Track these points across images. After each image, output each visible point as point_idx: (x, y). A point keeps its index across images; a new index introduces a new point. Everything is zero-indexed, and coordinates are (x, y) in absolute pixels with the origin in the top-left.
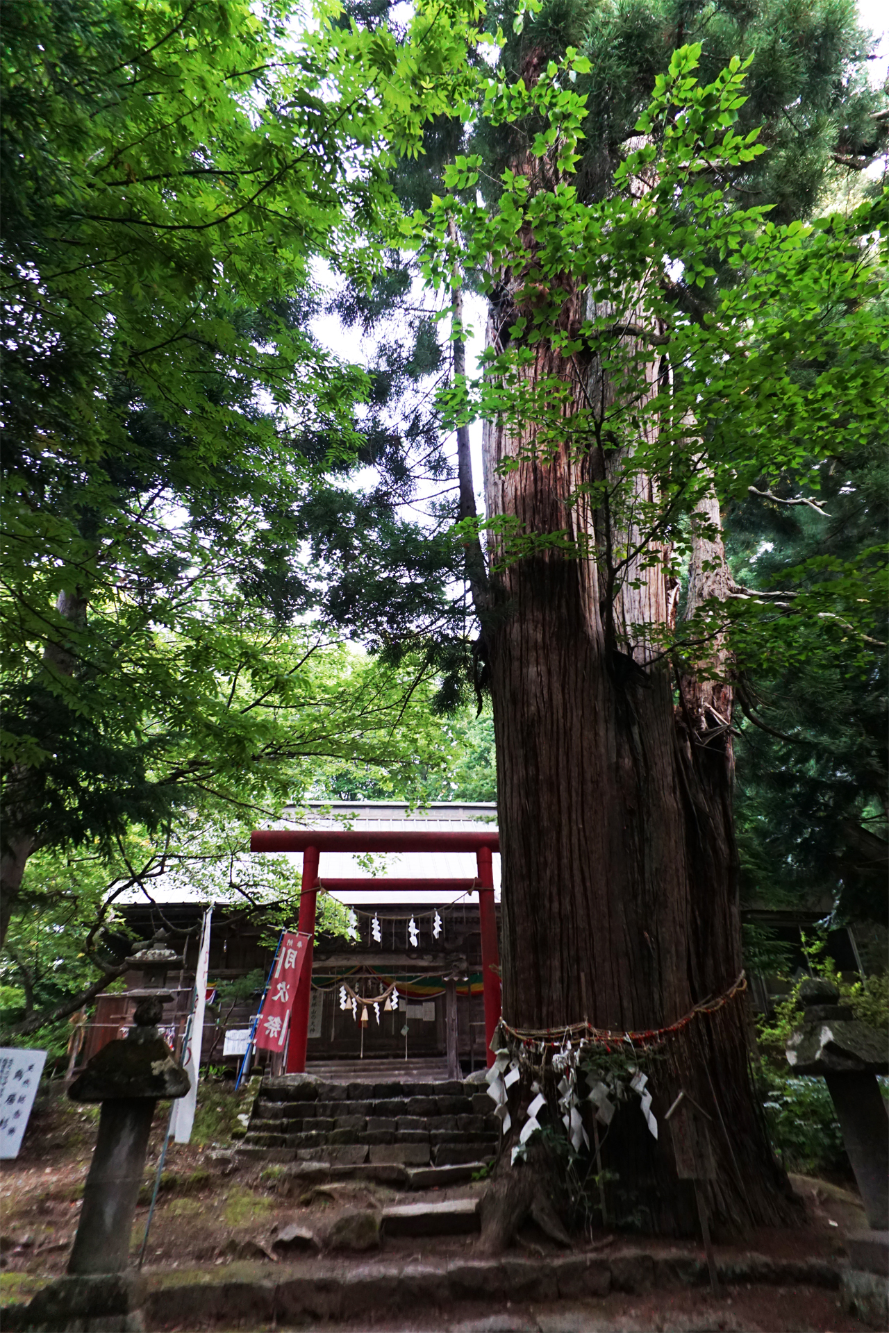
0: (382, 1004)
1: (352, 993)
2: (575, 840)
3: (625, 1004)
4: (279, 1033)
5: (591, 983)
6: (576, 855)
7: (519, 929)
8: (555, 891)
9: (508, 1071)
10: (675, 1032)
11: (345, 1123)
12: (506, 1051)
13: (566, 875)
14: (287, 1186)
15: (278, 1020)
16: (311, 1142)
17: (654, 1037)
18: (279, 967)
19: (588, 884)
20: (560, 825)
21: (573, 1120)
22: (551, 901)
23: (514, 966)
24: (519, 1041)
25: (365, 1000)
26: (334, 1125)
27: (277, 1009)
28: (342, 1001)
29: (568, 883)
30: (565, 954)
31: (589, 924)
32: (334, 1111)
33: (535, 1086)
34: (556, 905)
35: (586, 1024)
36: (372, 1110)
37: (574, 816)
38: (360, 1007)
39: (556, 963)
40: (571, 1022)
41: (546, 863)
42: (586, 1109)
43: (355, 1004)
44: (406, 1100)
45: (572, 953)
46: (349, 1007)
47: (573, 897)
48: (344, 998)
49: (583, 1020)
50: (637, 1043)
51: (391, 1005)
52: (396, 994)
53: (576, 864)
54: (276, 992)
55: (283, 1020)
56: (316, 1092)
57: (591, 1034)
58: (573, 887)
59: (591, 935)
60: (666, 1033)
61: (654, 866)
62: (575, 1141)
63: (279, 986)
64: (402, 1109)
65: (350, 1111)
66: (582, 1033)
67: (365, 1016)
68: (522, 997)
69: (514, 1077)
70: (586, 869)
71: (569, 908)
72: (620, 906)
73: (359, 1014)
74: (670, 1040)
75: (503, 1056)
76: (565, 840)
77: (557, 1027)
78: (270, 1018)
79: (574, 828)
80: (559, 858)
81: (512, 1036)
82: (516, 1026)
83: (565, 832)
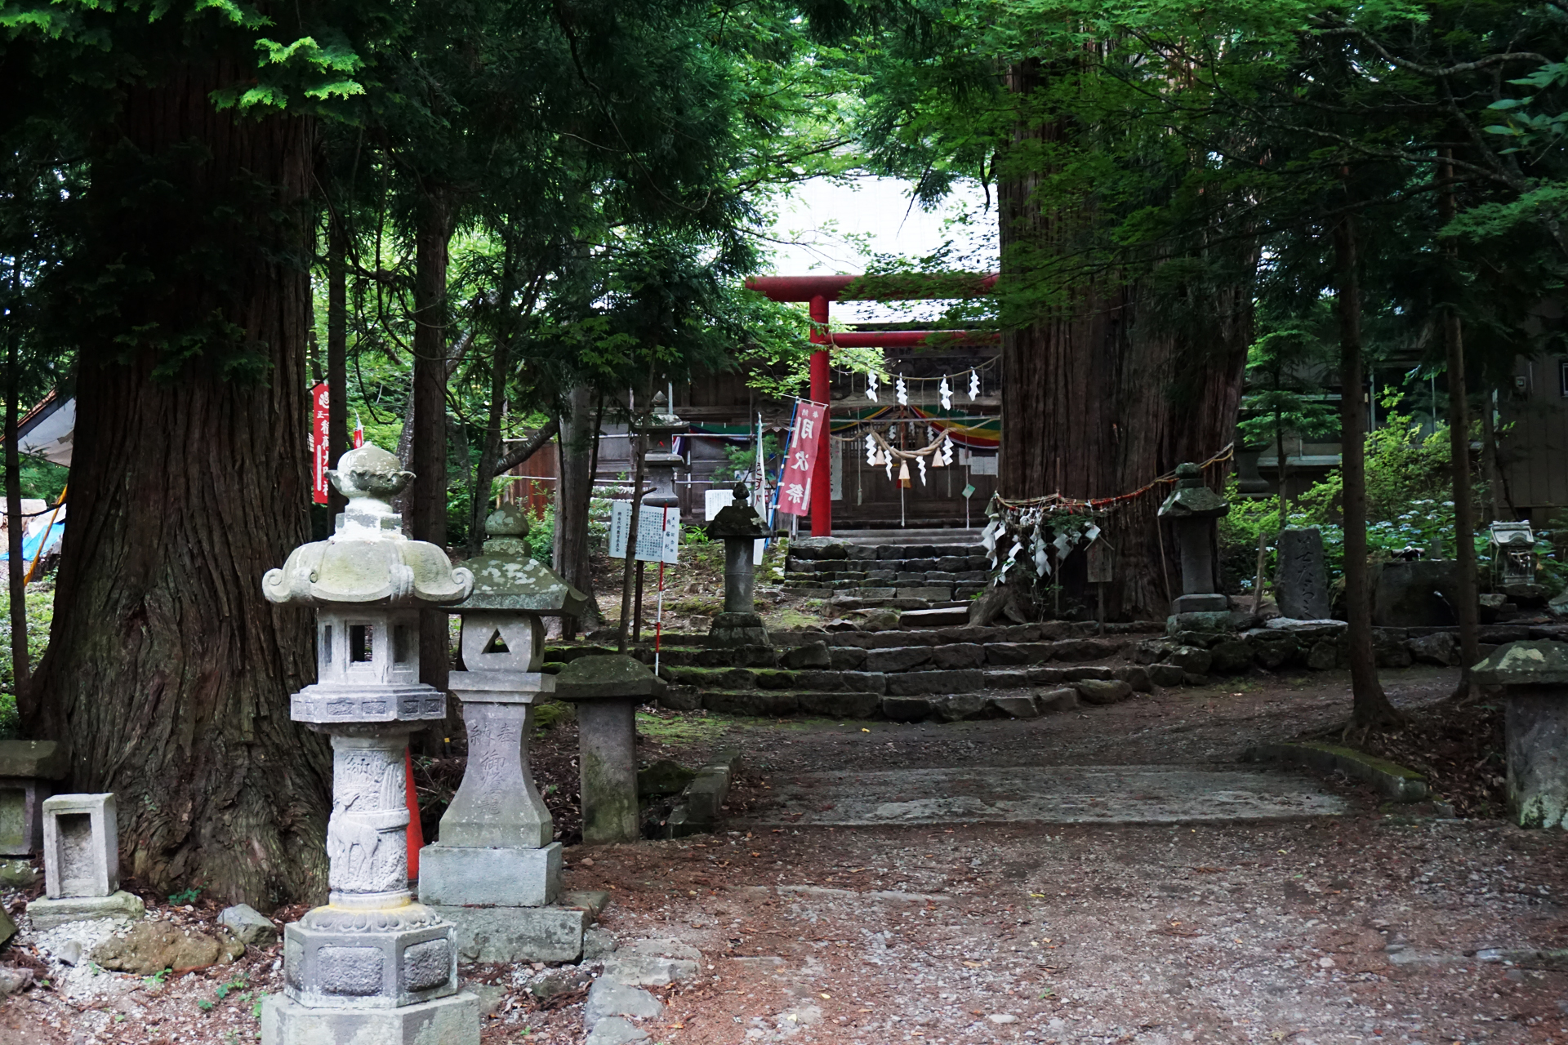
0: (929, 458)
1: (885, 444)
2: (1061, 350)
3: (1091, 480)
4: (802, 499)
5: (1065, 465)
6: (1061, 363)
7: (1011, 424)
8: (1041, 393)
9: (998, 528)
10: (1131, 499)
11: (874, 575)
12: (997, 515)
13: (1052, 379)
14: (828, 610)
15: (799, 487)
16: (842, 586)
17: (1112, 502)
18: (796, 437)
19: (1070, 387)
20: (1049, 335)
21: (1040, 557)
22: (1038, 402)
23: (1006, 453)
24: (1007, 508)
25: (904, 453)
26: (865, 577)
27: (798, 476)
28: (870, 454)
29: (1053, 386)
30: (1046, 444)
31: (1068, 421)
32: (864, 567)
33: (1016, 538)
34: (1041, 406)
35: (1057, 495)
36: (901, 567)
37: (1062, 328)
38: (896, 461)
39: (1038, 451)
40: (1046, 494)
41: (1035, 370)
42: (1050, 551)
43: (889, 458)
44: (936, 560)
45: (1052, 442)
46: (880, 461)
47: (1056, 399)
48: (872, 450)
49: (1055, 492)
50: (1096, 507)
51: (943, 459)
52: (949, 444)
53: (1060, 371)
54: (795, 461)
55: (804, 487)
56: (845, 552)
57: (1060, 502)
58: (1057, 389)
59: (1068, 428)
60: (1122, 499)
61: (1132, 367)
62: (1040, 571)
63: (797, 455)
64: (934, 567)
65: (879, 567)
66: (1053, 502)
67: (904, 473)
68: (1011, 476)
69: (1002, 532)
70: (1069, 375)
71: (1051, 407)
72: (1097, 405)
73: (896, 472)
74: (1125, 505)
75: (995, 519)
76: (1052, 349)
77: (1035, 497)
78: (791, 486)
79: (1062, 339)
80: (1047, 364)
81: (1002, 505)
82: (1006, 497)
83: (1053, 342)
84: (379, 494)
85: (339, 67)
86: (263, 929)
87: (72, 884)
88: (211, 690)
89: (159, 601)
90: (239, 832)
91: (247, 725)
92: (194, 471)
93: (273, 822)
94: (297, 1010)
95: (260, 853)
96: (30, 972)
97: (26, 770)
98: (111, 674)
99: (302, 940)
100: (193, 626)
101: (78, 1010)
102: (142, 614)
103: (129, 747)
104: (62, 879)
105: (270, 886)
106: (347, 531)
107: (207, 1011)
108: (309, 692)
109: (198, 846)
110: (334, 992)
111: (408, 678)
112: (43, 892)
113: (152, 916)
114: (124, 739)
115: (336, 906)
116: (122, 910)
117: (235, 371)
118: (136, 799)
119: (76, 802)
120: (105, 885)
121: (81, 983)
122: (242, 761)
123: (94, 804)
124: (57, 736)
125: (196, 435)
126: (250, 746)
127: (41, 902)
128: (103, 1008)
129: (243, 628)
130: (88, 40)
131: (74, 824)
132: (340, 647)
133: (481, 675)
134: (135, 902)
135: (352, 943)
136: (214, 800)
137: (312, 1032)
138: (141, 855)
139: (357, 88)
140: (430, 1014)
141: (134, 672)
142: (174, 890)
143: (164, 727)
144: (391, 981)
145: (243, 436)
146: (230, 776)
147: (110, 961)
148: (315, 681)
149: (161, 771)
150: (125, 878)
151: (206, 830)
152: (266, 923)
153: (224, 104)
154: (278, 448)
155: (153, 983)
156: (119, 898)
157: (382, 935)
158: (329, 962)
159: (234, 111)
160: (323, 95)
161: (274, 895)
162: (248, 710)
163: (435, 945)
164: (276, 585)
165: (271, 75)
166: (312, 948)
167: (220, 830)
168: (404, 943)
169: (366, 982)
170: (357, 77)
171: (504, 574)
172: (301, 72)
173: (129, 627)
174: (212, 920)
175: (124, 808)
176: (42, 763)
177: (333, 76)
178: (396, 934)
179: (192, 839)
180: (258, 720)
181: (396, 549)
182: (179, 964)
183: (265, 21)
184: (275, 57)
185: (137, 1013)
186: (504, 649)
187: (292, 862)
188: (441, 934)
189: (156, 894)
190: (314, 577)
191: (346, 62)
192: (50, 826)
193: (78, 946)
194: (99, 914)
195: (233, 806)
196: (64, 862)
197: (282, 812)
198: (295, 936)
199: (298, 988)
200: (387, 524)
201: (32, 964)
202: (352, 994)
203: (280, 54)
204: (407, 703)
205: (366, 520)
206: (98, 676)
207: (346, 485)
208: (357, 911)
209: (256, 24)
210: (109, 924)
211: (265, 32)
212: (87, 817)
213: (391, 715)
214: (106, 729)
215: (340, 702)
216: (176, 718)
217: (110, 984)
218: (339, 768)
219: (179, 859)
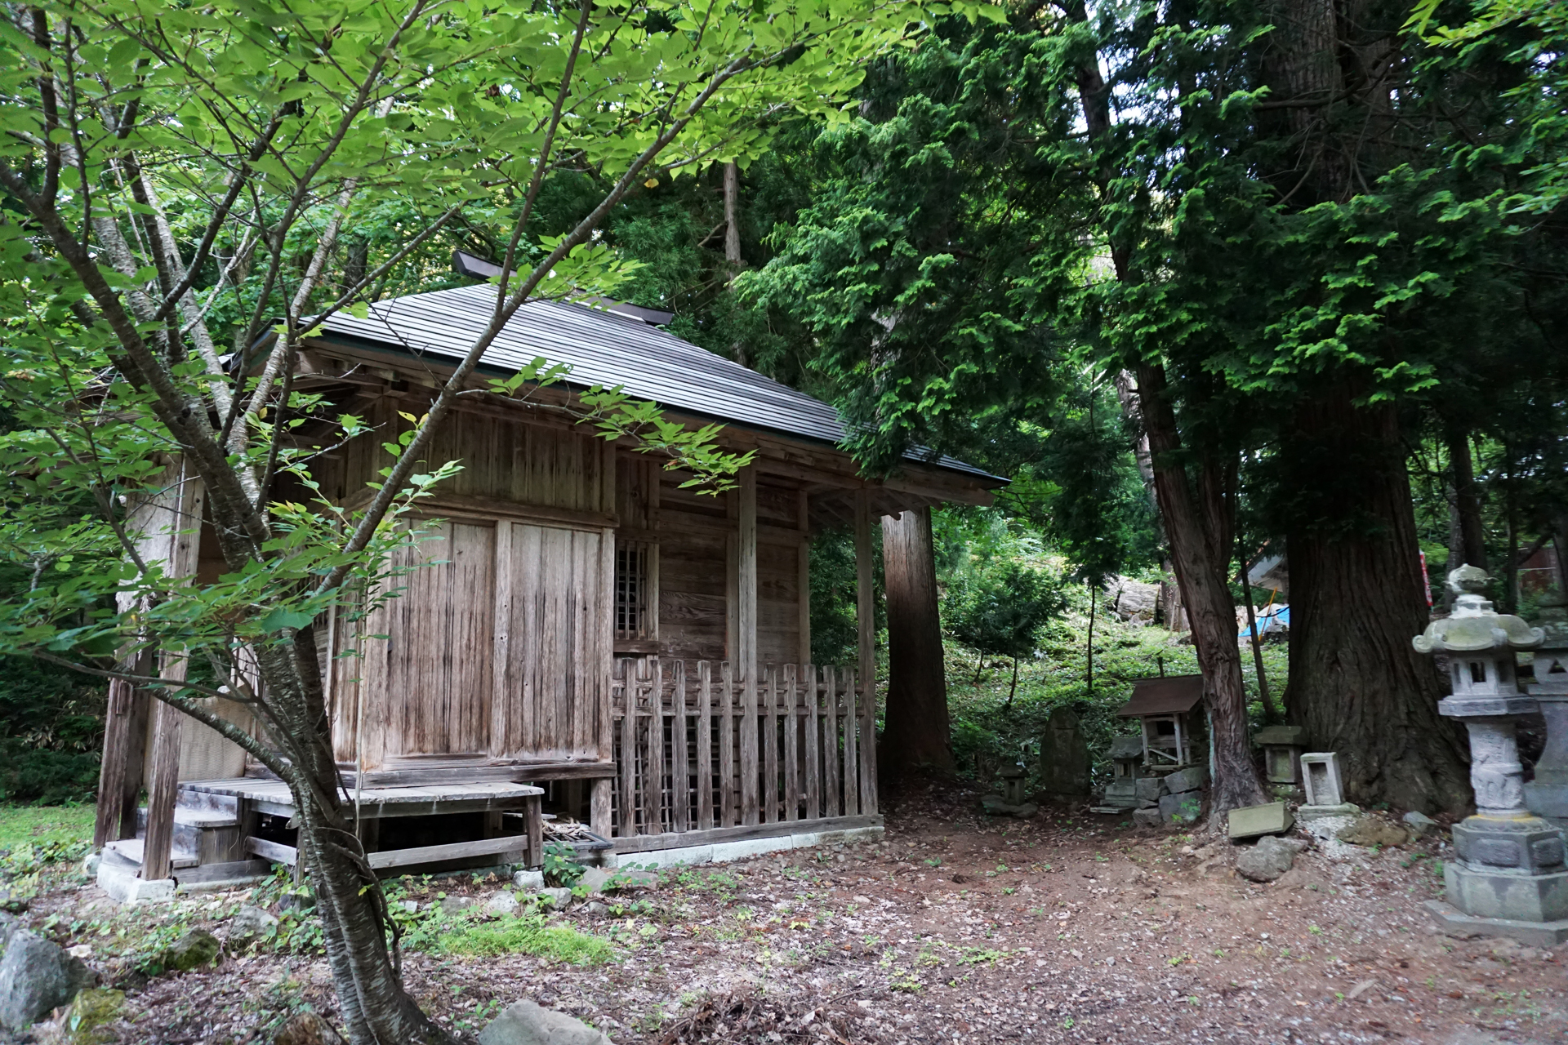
84: (1475, 591)
85: (1422, 373)
86: (1430, 826)
87: (1321, 798)
88: (1380, 699)
89: (1345, 654)
90: (1407, 773)
91: (1403, 716)
92: (1355, 587)
93: (1426, 768)
94: (1465, 873)
95: (1421, 784)
96: (1305, 842)
97: (1288, 741)
98: (1324, 692)
99: (1464, 834)
100: (1366, 665)
101: (1334, 863)
102: (1337, 661)
103: (1339, 728)
104: (1315, 795)
105: (1430, 801)
106: (1460, 614)
107: (1406, 868)
108: (1449, 700)
109: (1384, 780)
110: (1490, 864)
111: (1509, 691)
112: (1305, 802)
113: (1366, 816)
114: (1336, 724)
115: (1481, 816)
116: (1348, 812)
117: (1371, 535)
118: (1346, 755)
119: (1317, 756)
120: (1338, 799)
121: (1334, 849)
122: (1403, 735)
123: (1327, 757)
124: (1300, 724)
125: (1354, 568)
126: (1406, 727)
127: (1305, 807)
128: (1348, 862)
129: (1393, 665)
130: (1285, 388)
131: (1318, 768)
132: (1465, 676)
133: (1547, 685)
134: (1356, 808)
135: (1498, 837)
136: (1389, 756)
137: (1480, 886)
138: (1353, 784)
139: (1435, 382)
140: (1555, 881)
141: (1337, 691)
142: (1375, 803)
143: (1357, 718)
144: (1525, 858)
145: (1379, 567)
146: (1397, 743)
147: (1345, 837)
148: (1451, 693)
149: (1358, 741)
150: (1347, 796)
151: (1387, 771)
152: (1431, 822)
153: (1358, 404)
154: (1400, 572)
155: (1372, 851)
156: (1347, 806)
157: (1516, 833)
158: (1484, 847)
159: (1366, 407)
160: (1416, 389)
161: (1432, 807)
162: (1403, 709)
163: (1551, 841)
164: (1420, 644)
165: (1385, 385)
166: (1471, 839)
167: (1395, 773)
168: (1531, 839)
169: (1508, 860)
170: (1434, 375)
171: (1556, 628)
172: (1402, 380)
173: (1331, 669)
174: (1399, 819)
175: (1342, 758)
176: (1295, 737)
177: (1420, 378)
178: (1525, 834)
179: (1380, 776)
180: (1409, 713)
181: (1493, 620)
182: (1385, 841)
183: (1378, 359)
184: (1386, 376)
185: (1367, 866)
186: (1562, 670)
187: (1440, 789)
188: (1554, 835)
189: (1367, 805)
190: (1445, 638)
191: (1426, 370)
192: (1305, 769)
193: (1328, 830)
194: (1337, 814)
195: (1401, 759)
196: (1315, 787)
197: (1430, 761)
198: (1458, 831)
199: (1465, 860)
200: (1484, 607)
201: (1306, 838)
202: (1501, 866)
203: (1388, 374)
204: (1512, 705)
205: (1471, 606)
206: (1318, 693)
207: (1456, 588)
208: (1496, 820)
209: (1373, 362)
210: (1343, 819)
211: (1378, 365)
212: (1323, 765)
213: (1503, 711)
214: (1325, 721)
215: (1471, 704)
216: (1363, 713)
217: (1347, 849)
218: (1474, 741)
219: (1375, 786)
